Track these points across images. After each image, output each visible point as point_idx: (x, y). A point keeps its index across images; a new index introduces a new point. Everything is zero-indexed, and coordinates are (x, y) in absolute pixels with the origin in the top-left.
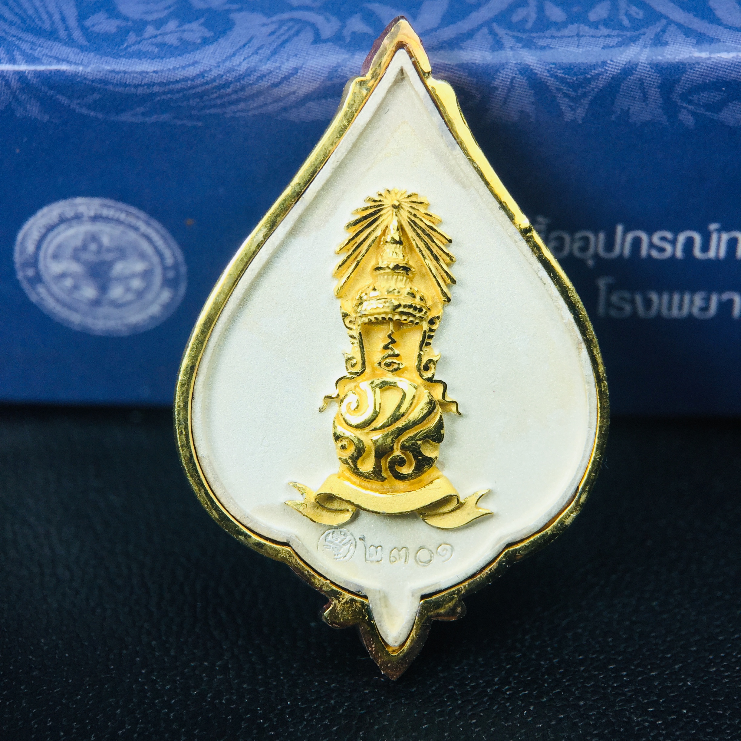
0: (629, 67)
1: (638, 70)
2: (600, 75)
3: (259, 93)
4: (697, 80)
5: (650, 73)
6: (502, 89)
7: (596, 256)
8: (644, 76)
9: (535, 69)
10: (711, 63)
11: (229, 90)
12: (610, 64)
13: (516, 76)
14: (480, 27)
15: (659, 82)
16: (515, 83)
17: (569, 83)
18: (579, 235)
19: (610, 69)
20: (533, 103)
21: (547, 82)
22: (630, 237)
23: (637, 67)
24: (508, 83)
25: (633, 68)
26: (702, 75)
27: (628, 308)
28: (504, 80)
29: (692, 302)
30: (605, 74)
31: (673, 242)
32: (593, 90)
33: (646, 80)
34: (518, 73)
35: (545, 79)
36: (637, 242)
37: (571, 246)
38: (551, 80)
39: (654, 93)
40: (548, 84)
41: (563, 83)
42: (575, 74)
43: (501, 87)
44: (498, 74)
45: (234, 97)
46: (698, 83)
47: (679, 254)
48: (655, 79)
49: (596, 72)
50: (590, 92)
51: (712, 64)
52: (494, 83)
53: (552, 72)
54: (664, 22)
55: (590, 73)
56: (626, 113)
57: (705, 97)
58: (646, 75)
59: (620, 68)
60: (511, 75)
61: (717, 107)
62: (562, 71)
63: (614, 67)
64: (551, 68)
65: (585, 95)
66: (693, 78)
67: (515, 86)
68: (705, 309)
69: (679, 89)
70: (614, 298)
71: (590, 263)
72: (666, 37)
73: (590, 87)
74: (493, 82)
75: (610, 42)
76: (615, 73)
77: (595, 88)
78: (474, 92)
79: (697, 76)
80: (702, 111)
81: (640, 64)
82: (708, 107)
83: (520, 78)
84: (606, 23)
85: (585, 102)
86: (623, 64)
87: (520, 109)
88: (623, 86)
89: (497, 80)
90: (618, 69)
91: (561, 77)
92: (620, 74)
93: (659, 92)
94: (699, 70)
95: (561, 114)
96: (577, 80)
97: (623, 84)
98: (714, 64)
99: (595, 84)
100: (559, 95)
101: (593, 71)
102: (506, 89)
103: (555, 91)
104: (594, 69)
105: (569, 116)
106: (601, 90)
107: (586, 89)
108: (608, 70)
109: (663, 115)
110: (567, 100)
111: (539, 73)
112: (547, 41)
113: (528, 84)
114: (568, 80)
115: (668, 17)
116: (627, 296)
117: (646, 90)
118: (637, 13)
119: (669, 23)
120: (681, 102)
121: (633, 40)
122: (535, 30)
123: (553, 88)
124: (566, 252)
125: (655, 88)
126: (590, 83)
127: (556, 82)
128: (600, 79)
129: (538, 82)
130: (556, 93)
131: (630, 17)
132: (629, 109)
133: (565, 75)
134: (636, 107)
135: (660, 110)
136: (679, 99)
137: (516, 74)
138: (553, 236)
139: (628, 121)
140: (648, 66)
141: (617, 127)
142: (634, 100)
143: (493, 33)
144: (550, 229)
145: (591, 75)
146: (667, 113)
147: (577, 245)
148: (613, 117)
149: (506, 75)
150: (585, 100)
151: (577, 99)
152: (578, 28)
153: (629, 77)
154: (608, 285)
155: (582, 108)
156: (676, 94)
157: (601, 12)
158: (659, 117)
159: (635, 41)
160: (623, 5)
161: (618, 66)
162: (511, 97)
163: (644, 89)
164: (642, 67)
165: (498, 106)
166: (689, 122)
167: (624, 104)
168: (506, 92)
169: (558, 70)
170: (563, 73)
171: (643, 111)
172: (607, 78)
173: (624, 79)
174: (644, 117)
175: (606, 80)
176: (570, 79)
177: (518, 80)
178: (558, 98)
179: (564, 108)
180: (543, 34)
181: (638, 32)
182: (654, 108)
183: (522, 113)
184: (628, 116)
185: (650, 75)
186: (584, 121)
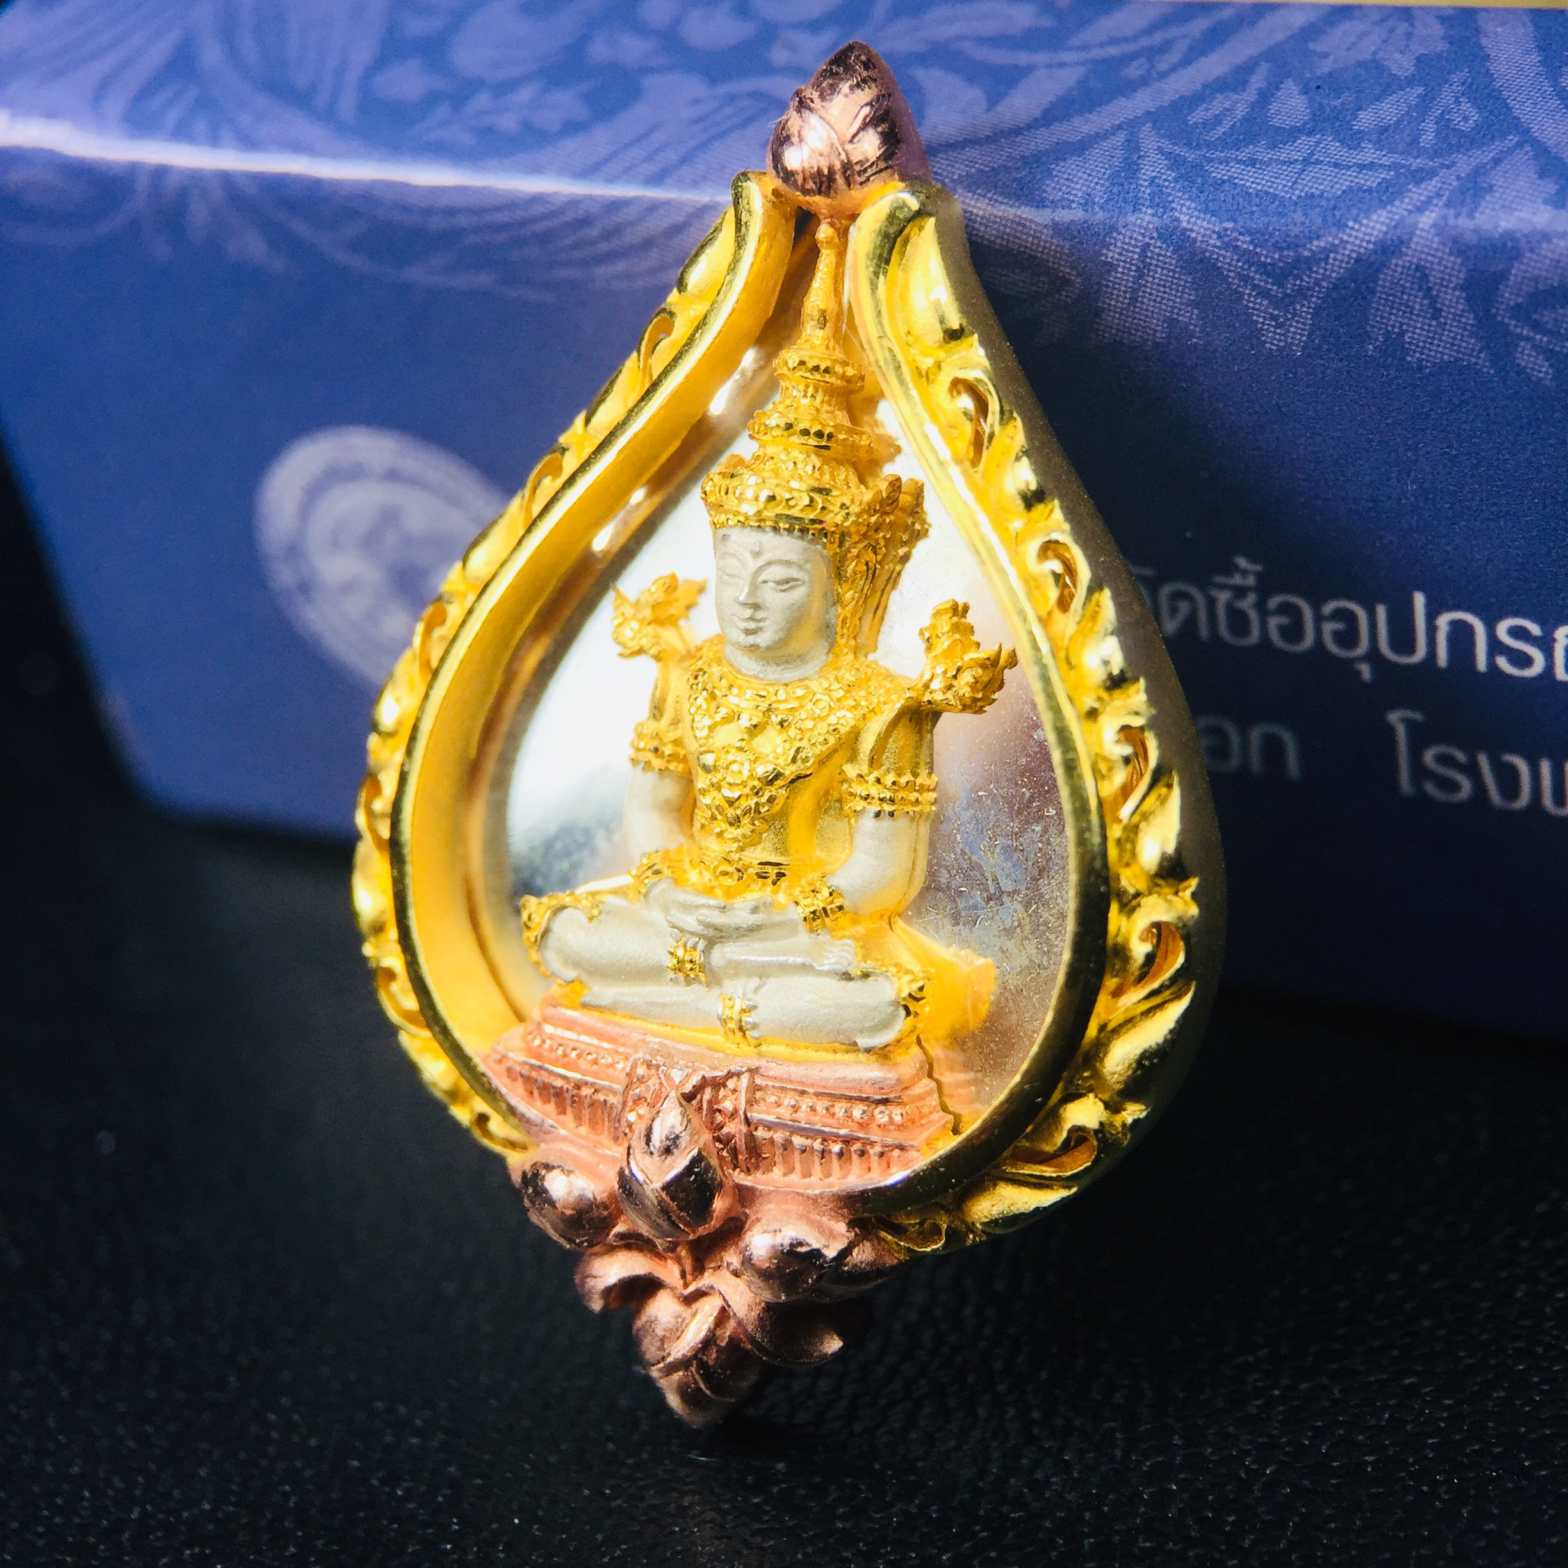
0: (1395, 238)
1: (1413, 245)
2: (1331, 251)
3: (648, 244)
4: (1547, 278)
5: (1440, 254)
6: (1124, 268)
7: (1374, 655)
8: (1426, 260)
9: (1191, 230)
11: (594, 232)
12: (1353, 228)
13: (1152, 242)
14: (1115, 130)
15: (1463, 275)
16: (1150, 257)
17: (1264, 264)
18: (1329, 608)
19: (1351, 240)
20: (1194, 305)
21: (1217, 259)
22: (1444, 621)
23: (1411, 239)
24: (1136, 256)
25: (1402, 241)
26: (1557, 267)
27: (1466, 786)
28: (1128, 251)
30: (1341, 251)
31: (1546, 645)
32: (1317, 283)
33: (1431, 269)
34: (1155, 235)
35: (1213, 253)
36: (1461, 636)
37: (1318, 631)
38: (1225, 257)
39: (1453, 299)
40: (1220, 264)
41: (1252, 264)
42: (1277, 247)
43: (1120, 263)
44: (1115, 234)
45: (603, 247)
46: (1551, 285)
47: (1561, 673)
48: (1453, 268)
49: (1322, 244)
50: (1309, 289)
52: (1106, 256)
53: (1227, 239)
55: (1308, 246)
56: (1395, 344)
58: (1429, 258)
59: (1373, 239)
60: (1140, 238)
62: (1248, 239)
63: (1361, 235)
64: (1226, 230)
65: (1301, 294)
66: (1537, 272)
67: (1151, 264)
69: (1508, 296)
70: (1429, 758)
71: (1366, 671)
72: (1497, 178)
73: (1309, 277)
74: (1104, 251)
75: (1366, 180)
76: (1362, 251)
77: (1323, 280)
78: (1067, 270)
79: (1546, 268)
81: (1418, 232)
83: (1160, 248)
84: (1382, 135)
85: (1304, 309)
86: (1380, 231)
87: (1169, 315)
88: (1384, 279)
89: (1112, 248)
90: (1369, 242)
91: (1246, 251)
92: (1375, 252)
93: (1465, 299)
94: (1549, 254)
95: (1255, 334)
96: (1280, 260)
97: (1382, 276)
99: (1321, 271)
100: (1247, 291)
101: (1315, 243)
102: (1134, 268)
103: (1236, 281)
104: (1318, 238)
105: (1272, 340)
106: (1336, 287)
107: (1302, 280)
108: (1347, 242)
109: (1480, 352)
110: (1265, 303)
111: (1200, 238)
112: (1235, 170)
113: (1178, 261)
114: (1263, 259)
115: (1528, 131)
116: (1460, 756)
117: (1435, 293)
118: (1466, 119)
119: (1520, 145)
120: (1516, 326)
121: (1420, 177)
122: (1223, 143)
123: (1232, 274)
124: (1309, 641)
125: (1454, 289)
126: (1310, 269)
127: (1238, 261)
128: (1331, 261)
129: (1198, 258)
130: (1239, 286)
131: (1444, 124)
132: (1402, 333)
133: (1255, 248)
134: (1417, 332)
135: (1473, 341)
136: (1510, 318)
137: (1152, 238)
138: (1274, 602)
139: (1404, 359)
140: (1436, 239)
141: (1382, 370)
142: (1411, 313)
143: (1132, 146)
144: (1265, 589)
145: (1311, 250)
146: (1489, 347)
147: (1329, 627)
148: (1371, 347)
149: (1131, 238)
150: (1303, 306)
151: (1285, 302)
152: (1318, 143)
153: (1394, 261)
154: (1409, 723)
155: (1298, 322)
156: (1503, 307)
157: (1389, 110)
158: (1471, 355)
159: (1422, 180)
160: (1446, 96)
161: (1371, 235)
162: (1145, 286)
163: (1430, 289)
164: (1422, 241)
165: (1119, 305)
166: (1540, 372)
167: (1389, 320)
168: (1133, 277)
169: (1241, 234)
170: (1251, 242)
171: (1433, 338)
172: (1346, 259)
173: (1384, 265)
174: (1436, 352)
175: (1344, 265)
176: (1266, 257)
177: (1157, 250)
178: (1246, 297)
179: (1261, 320)
180: (1233, 153)
181: (1441, 160)
182: (1457, 334)
183: (1172, 322)
184: (1403, 348)
185: (1441, 259)
186: (1307, 351)
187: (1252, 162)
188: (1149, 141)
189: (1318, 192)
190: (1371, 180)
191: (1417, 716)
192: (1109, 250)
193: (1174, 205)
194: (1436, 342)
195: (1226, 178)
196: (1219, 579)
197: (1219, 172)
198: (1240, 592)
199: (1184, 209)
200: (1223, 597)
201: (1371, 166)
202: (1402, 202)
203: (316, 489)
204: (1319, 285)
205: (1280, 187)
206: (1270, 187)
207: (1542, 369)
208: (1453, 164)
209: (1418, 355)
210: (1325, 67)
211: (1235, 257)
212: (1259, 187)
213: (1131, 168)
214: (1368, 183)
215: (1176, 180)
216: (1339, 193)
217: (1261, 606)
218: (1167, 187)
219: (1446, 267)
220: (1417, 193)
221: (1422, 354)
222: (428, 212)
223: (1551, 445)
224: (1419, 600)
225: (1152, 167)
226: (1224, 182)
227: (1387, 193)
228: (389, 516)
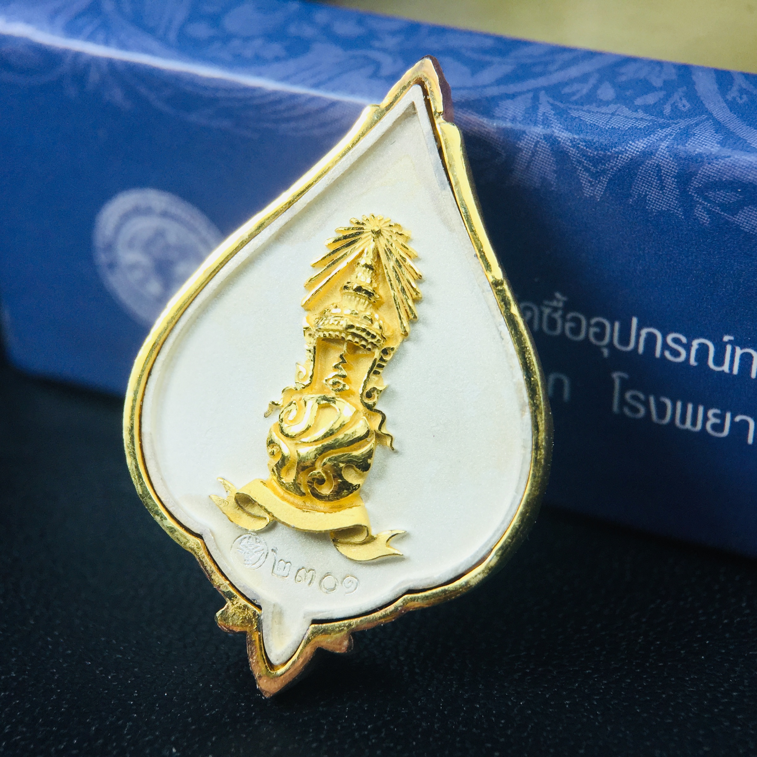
0: (649, 151)
1: (657, 155)
2: (620, 154)
3: (307, 115)
4: (714, 176)
5: (668, 160)
6: (526, 151)
7: (611, 345)
8: (662, 162)
9: (559, 137)
10: (730, 161)
11: (282, 107)
12: (631, 144)
13: (541, 140)
14: (529, 91)
15: (676, 171)
16: (538, 148)
17: (589, 157)
18: (594, 321)
19: (630, 149)
20: (555, 172)
21: (569, 152)
22: (644, 332)
23: (656, 152)
24: (532, 146)
25: (652, 153)
26: (719, 172)
27: (642, 411)
28: (529, 143)
29: (706, 419)
30: (625, 154)
31: (688, 347)
32: (612, 167)
33: (664, 167)
34: (542, 137)
35: (567, 148)
36: (651, 340)
37: (587, 332)
38: (572, 151)
39: (670, 183)
40: (569, 154)
41: (584, 156)
42: (596, 149)
43: (525, 149)
44: (524, 135)
45: (286, 115)
46: (715, 180)
47: (693, 362)
48: (673, 168)
49: (617, 150)
50: (608, 170)
51: (730, 163)
52: (519, 145)
53: (574, 143)
54: (704, 117)
55: (610, 150)
56: (643, 199)
57: (722, 196)
58: (664, 162)
59: (639, 150)
60: (536, 138)
61: (734, 209)
62: (584, 144)
63: (634, 148)
64: (575, 139)
65: (604, 172)
66: (709, 173)
67: (538, 151)
68: (718, 428)
69: (695, 183)
70: (628, 395)
71: (606, 352)
72: (697, 131)
73: (609, 164)
74: (519, 142)
75: (639, 125)
76: (634, 155)
77: (615, 166)
78: (500, 150)
79: (714, 171)
80: (718, 209)
81: (660, 149)
82: (724, 207)
83: (544, 144)
84: (647, 109)
85: (604, 180)
86: (643, 147)
87: (543, 175)
89: (522, 141)
90: (637, 151)
91: (582, 149)
92: (640, 156)
93: (676, 182)
94: (717, 166)
95: (580, 188)
96: (597, 155)
97: (641, 168)
98: (732, 162)
99: (615, 162)
100: (580, 168)
101: (614, 149)
102: (530, 152)
103: (576, 163)
104: (615, 147)
105: (588, 192)
106: (620, 170)
107: (605, 166)
108: (628, 150)
109: (679, 208)
110: (587, 174)
111: (562, 141)
112: (581, 113)
113: (551, 151)
114: (589, 154)
115: (711, 114)
116: (642, 396)
117: (663, 178)
118: (684, 106)
119: (707, 119)
120: (697, 197)
121: (662, 127)
122: (576, 103)
123: (574, 159)
124: (582, 336)
125: (672, 177)
126: (609, 161)
127: (578, 153)
128: (619, 158)
129: (560, 150)
130: (576, 165)
131: (675, 107)
132: (646, 195)
133: (586, 148)
134: (653, 194)
135: (677, 202)
136: (695, 193)
137: (541, 139)
138: (570, 315)
139: (645, 207)
140: (667, 153)
141: (634, 211)
142: (652, 187)
143: (536, 98)
144: (567, 308)
145: (611, 152)
146: (682, 206)
147: (593, 330)
148: (631, 200)
149: (531, 138)
150: (604, 177)
151: (596, 175)
152: (618, 108)
153: (648, 161)
154: (622, 379)
155: (600, 185)
156: (692, 188)
157: (651, 99)
158: (675, 209)
159: (664, 127)
160: (676, 97)
161: (638, 148)
162: (534, 161)
163: (661, 176)
164: (661, 153)
165: (521, 168)
166: (704, 219)
167: (641, 188)
168: (530, 156)
169: (581, 141)
170: (585, 146)
171: (659, 199)
172: (626, 158)
173: (643, 162)
174: (660, 205)
175: (625, 161)
176: (591, 153)
177: (542, 145)
178: (579, 171)
179: (584, 182)
180: (581, 107)
181: (673, 121)
182: (670, 198)
183: (544, 179)
184: (645, 202)
185: (668, 162)
186: (603, 199)
187: (589, 112)
188: (543, 97)
189: (617, 127)
190: (642, 125)
191: (625, 376)
192: (521, 142)
193: (552, 125)
194: (660, 201)
195: (577, 116)
196: (546, 302)
197: (574, 114)
198: (555, 309)
199: (557, 128)
200: (547, 311)
201: (642, 119)
202: (654, 135)
203: (126, 217)
204: (613, 169)
205: (601, 123)
206: (597, 123)
207: (705, 219)
208: (678, 123)
209: (651, 206)
210: (623, 78)
211: (577, 152)
212: (592, 122)
213: (534, 107)
214: (640, 126)
215: (554, 115)
216: (627, 128)
217: (563, 317)
218: (550, 117)
219: (670, 167)
220: (661, 133)
221: (653, 206)
222: (206, 88)
223: (704, 254)
224: (635, 321)
225: (544, 108)
226: (576, 118)
227: (648, 132)
228: (160, 234)
